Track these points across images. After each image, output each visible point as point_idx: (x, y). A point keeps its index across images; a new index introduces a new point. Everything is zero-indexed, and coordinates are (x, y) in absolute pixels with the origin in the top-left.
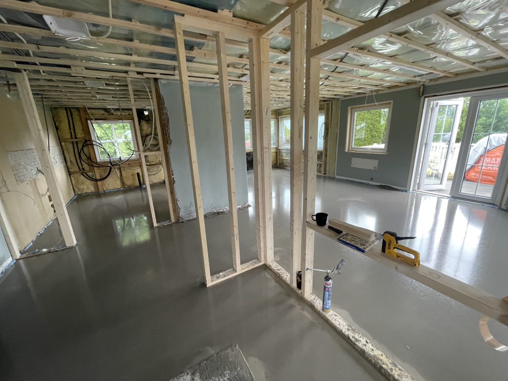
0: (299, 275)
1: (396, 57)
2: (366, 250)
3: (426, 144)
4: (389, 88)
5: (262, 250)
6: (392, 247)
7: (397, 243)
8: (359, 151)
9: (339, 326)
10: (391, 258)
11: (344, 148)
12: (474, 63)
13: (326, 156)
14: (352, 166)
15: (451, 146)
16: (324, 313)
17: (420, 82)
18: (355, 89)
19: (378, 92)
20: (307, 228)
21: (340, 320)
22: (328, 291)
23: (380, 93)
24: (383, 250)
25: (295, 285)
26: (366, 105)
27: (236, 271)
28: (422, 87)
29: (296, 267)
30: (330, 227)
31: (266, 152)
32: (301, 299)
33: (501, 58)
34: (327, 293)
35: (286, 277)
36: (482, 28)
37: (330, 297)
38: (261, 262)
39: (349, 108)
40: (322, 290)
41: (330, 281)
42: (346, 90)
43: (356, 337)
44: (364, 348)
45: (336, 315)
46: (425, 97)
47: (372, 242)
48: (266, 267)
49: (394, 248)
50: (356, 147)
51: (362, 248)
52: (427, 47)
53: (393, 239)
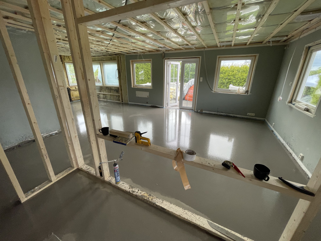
0: (100, 168)
1: (146, 35)
2: (127, 144)
3: (168, 83)
4: (150, 51)
5: (73, 159)
6: (139, 139)
7: (141, 136)
8: (139, 87)
9: (124, 189)
10: (139, 145)
11: (131, 85)
12: (180, 45)
13: (121, 90)
14: (136, 96)
15: (178, 85)
16: (117, 185)
17: (161, 50)
18: (132, 50)
19: (144, 53)
20: (98, 138)
21: (125, 185)
22: (117, 172)
23: (145, 54)
24: (136, 142)
25: (99, 175)
26: (138, 60)
27: (51, 181)
28: (163, 54)
29: (97, 164)
30: (110, 135)
31: (61, 89)
32: (104, 182)
33: (187, 45)
34: (116, 173)
35: (93, 172)
36: (176, 29)
37: (119, 175)
38: (74, 168)
39: (131, 61)
40: (113, 172)
41: (117, 166)
42: (126, 49)
43: (134, 190)
44: (137, 194)
45: (123, 183)
46: (165, 59)
47: (131, 139)
48: (79, 170)
49: (140, 139)
50: (137, 85)
51: (125, 143)
52: (157, 33)
53: (139, 135)
